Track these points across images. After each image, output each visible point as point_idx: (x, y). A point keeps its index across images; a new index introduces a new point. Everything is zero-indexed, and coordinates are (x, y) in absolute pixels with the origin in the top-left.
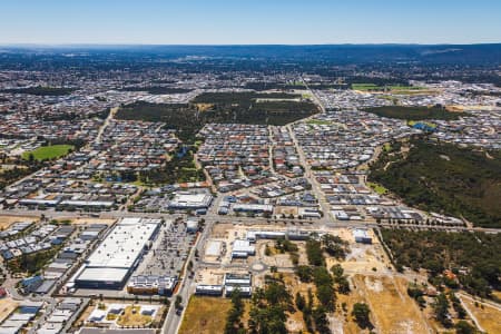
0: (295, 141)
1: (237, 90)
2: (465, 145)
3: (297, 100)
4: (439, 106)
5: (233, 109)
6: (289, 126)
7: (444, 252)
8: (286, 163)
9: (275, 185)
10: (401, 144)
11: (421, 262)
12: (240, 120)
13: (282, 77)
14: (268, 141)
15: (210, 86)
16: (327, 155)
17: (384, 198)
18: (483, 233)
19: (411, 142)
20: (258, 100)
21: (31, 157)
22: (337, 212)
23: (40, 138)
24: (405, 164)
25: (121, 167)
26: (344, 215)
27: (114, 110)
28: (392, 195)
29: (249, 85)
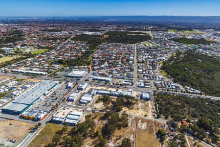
0: (136, 50)
1: (122, 31)
2: (211, 55)
3: (144, 35)
4: (203, 38)
5: (117, 38)
6: (136, 45)
7: (185, 109)
8: (127, 59)
9: (118, 68)
10: (181, 53)
11: (171, 113)
12: (117, 42)
13: (142, 27)
14: (124, 50)
15: (113, 29)
16: (147, 57)
17: (165, 77)
18: (210, 99)
19: (186, 53)
20: (128, 35)
21: (30, 52)
22: (140, 83)
23: (38, 46)
24: (180, 62)
25: (60, 58)
26: (142, 85)
27: (72, 37)
28: (169, 76)
29: (128, 29)
